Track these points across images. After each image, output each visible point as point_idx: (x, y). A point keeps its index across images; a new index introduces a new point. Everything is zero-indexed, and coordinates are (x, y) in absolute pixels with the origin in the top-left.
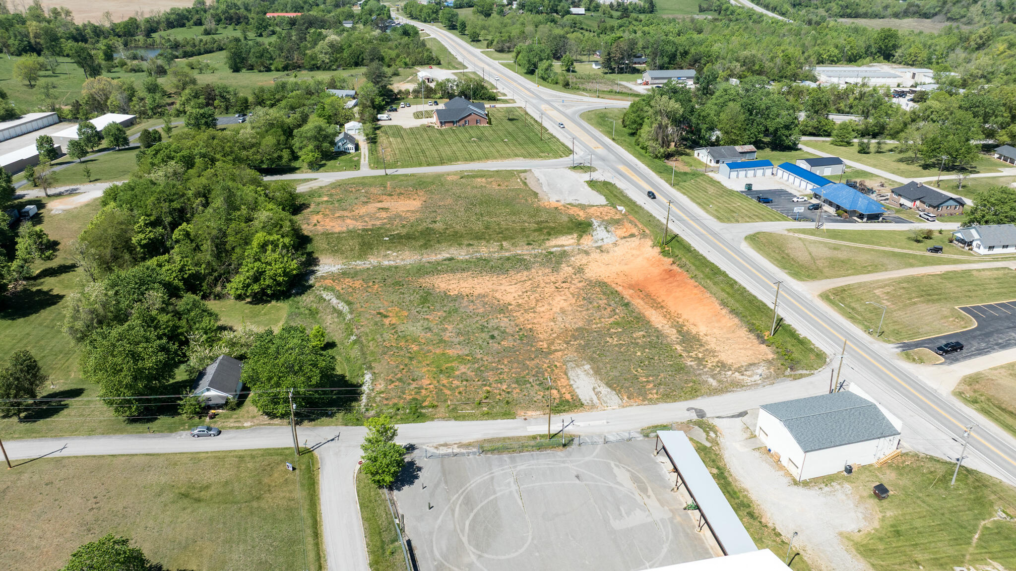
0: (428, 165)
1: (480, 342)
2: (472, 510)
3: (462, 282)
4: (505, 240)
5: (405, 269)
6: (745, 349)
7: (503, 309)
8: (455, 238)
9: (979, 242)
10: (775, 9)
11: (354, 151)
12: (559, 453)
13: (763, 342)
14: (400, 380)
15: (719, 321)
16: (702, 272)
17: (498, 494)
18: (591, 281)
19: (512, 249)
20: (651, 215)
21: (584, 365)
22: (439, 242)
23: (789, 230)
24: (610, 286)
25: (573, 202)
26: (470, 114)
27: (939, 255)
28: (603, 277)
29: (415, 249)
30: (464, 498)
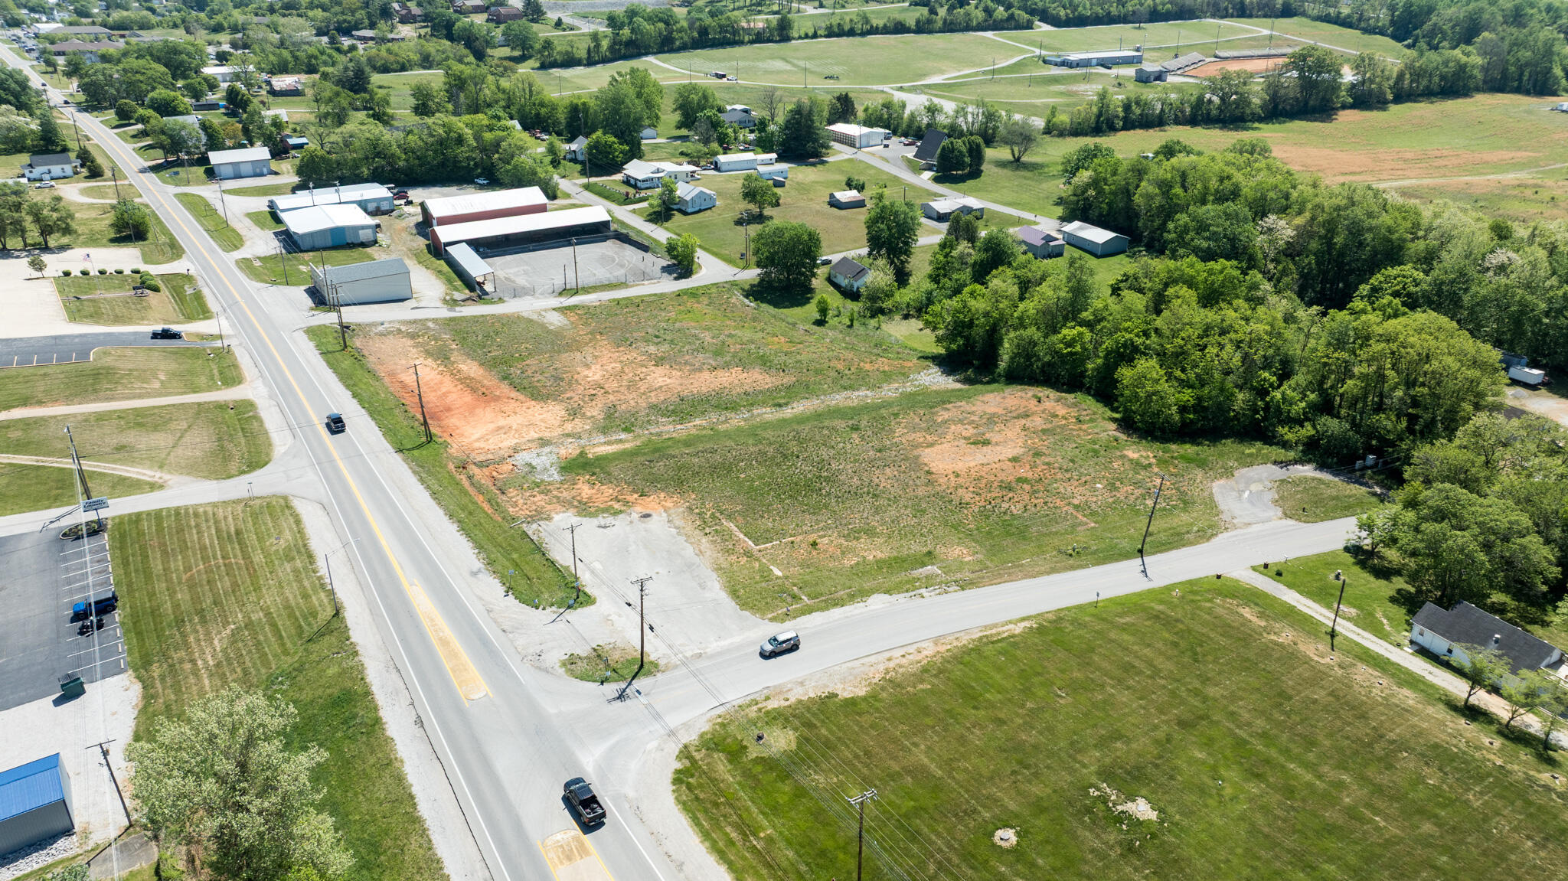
24: (526, 396)
25: (610, 520)
28: (538, 407)
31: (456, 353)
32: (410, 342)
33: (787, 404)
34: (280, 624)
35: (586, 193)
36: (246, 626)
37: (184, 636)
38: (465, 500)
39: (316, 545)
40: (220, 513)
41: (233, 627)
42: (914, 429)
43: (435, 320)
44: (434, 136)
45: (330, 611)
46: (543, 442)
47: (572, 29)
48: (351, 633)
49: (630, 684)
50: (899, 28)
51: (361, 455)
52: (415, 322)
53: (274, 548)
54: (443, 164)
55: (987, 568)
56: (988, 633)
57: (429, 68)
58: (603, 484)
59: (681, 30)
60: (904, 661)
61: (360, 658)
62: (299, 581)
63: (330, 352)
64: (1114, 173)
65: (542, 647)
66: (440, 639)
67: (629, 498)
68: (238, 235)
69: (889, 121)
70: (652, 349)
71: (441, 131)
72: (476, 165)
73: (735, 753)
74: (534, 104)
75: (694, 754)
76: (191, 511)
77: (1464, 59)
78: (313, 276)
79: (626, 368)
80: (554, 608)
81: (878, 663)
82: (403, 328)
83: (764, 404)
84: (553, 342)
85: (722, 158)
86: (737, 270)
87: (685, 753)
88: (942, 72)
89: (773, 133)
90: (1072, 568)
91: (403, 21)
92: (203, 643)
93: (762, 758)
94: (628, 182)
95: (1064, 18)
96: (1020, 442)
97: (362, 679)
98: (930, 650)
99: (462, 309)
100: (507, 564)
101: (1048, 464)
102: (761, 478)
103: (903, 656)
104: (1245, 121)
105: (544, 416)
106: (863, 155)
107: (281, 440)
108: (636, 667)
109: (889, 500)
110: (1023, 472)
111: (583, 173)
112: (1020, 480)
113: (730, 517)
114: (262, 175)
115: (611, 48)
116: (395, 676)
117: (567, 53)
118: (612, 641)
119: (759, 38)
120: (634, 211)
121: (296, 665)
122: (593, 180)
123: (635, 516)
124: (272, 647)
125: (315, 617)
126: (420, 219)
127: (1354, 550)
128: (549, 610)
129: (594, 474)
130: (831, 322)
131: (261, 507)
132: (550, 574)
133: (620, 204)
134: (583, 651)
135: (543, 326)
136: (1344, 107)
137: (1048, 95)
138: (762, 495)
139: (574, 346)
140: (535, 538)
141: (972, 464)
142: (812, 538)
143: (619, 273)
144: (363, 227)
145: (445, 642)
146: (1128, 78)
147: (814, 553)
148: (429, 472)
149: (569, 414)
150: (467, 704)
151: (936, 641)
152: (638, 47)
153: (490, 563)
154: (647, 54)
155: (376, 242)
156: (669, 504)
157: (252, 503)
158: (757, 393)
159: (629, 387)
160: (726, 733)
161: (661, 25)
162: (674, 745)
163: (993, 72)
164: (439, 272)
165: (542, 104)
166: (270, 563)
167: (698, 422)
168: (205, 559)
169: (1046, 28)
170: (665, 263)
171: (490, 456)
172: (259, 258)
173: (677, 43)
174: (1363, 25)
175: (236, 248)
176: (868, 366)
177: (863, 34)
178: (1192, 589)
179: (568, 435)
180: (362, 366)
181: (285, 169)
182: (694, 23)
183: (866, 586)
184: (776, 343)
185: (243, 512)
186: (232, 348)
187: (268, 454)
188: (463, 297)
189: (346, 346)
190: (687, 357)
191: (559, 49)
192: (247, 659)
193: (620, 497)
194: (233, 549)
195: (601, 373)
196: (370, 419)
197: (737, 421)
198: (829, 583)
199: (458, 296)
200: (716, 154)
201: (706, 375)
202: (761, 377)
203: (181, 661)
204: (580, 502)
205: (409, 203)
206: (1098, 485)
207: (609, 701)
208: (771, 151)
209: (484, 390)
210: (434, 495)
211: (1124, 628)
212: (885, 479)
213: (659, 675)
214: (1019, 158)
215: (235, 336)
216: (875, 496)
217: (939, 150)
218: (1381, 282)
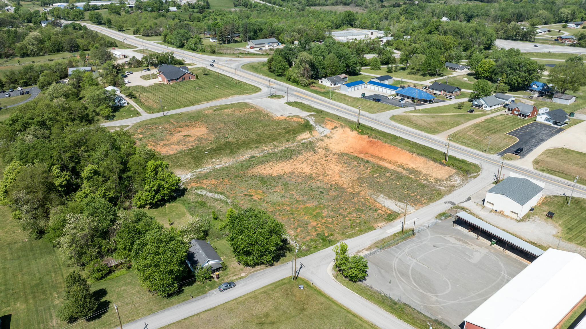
0: (185, 106)
1: (318, 196)
2: (409, 277)
3: (273, 168)
4: (274, 141)
5: (233, 168)
6: (440, 170)
7: (310, 177)
8: (246, 145)
9: (486, 105)
10: (275, 3)
11: (127, 104)
12: (414, 239)
13: (445, 165)
14: (299, 226)
15: (416, 160)
16: (388, 139)
17: (412, 265)
18: (338, 154)
19: (281, 145)
20: (337, 116)
21: (379, 195)
22: (238, 149)
23: (405, 112)
24: (350, 154)
25: (290, 115)
26: (185, 74)
27: (473, 113)
29: (228, 156)
30: (399, 273)
123: (285, 116)
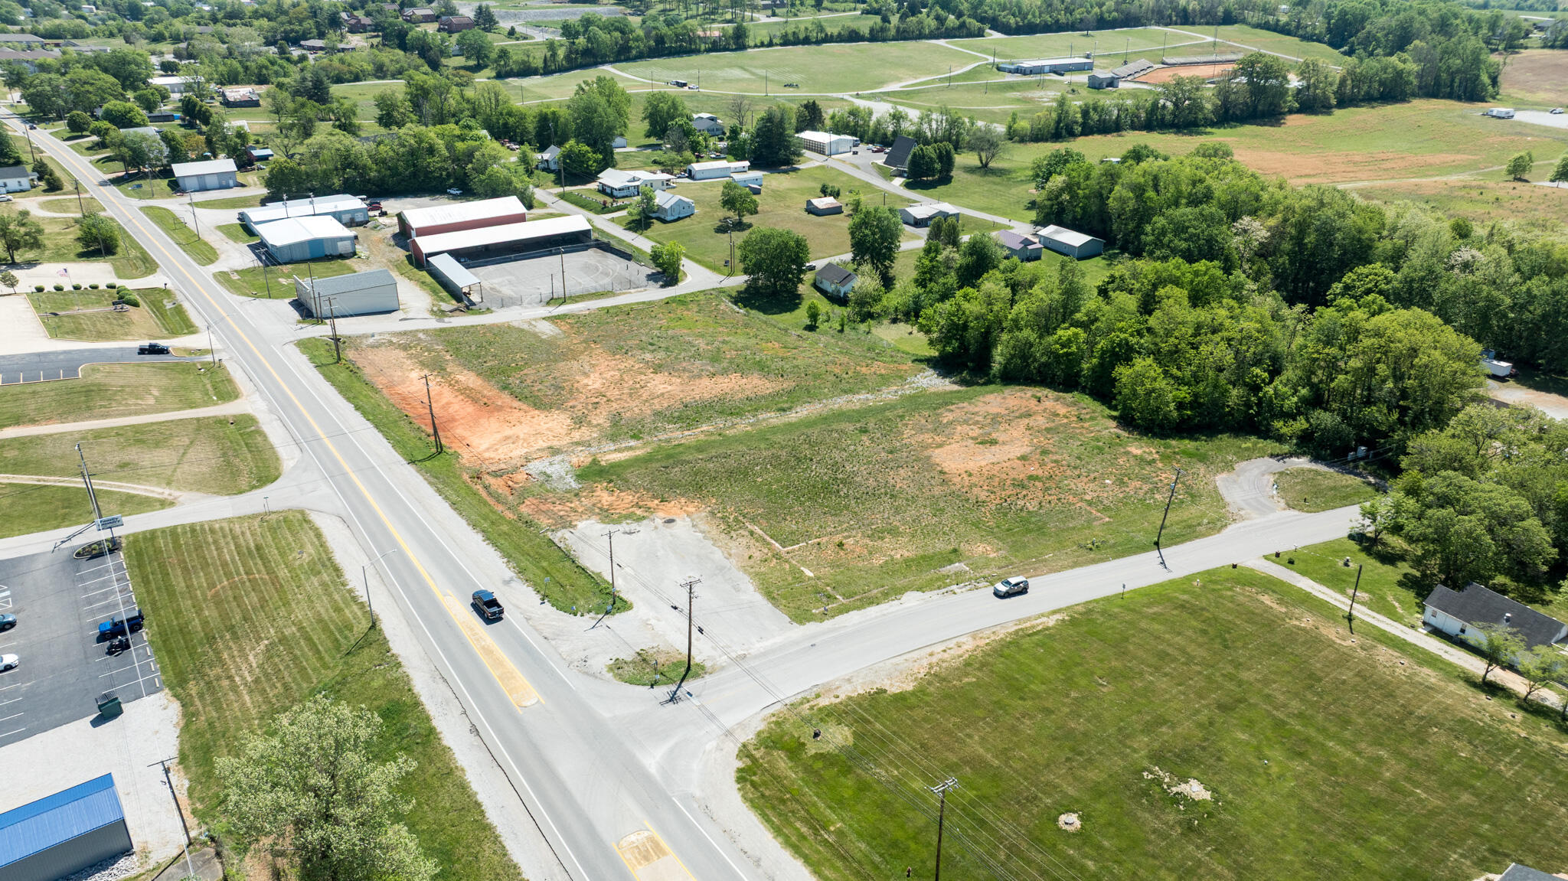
18: (559, 409)
24: (529, 405)
25: (634, 526)
28: (543, 416)
31: (451, 364)
32: (403, 354)
33: (790, 408)
34: (315, 638)
35: (562, 202)
36: (280, 641)
37: (217, 653)
38: (485, 510)
39: (339, 558)
40: (237, 529)
41: (266, 642)
42: (922, 430)
43: (425, 331)
44: (405, 146)
45: (365, 625)
46: (554, 451)
47: (525, 38)
48: (391, 645)
49: (679, 686)
50: (853, 37)
51: (374, 467)
52: (405, 333)
53: (297, 563)
54: (414, 175)
55: (1012, 564)
56: (1023, 626)
57: (383, 78)
58: (621, 491)
59: (637, 39)
60: (946, 656)
61: (405, 669)
62: (330, 595)
63: (326, 365)
64: (1087, 178)
65: (586, 653)
66: (483, 648)
67: (650, 504)
68: (212, 248)
69: (855, 128)
70: (648, 356)
71: (412, 142)
72: (449, 175)
73: (795, 750)
74: (501, 114)
75: (754, 752)
76: (206, 527)
77: (1401, 66)
78: (298, 288)
79: (624, 376)
80: (592, 614)
81: (921, 659)
82: (395, 340)
83: (767, 409)
84: (548, 352)
85: (696, 167)
86: (722, 277)
87: (744, 752)
88: (899, 79)
89: (745, 141)
90: (1094, 561)
91: (353, 31)
92: (238, 659)
93: (822, 754)
94: (603, 190)
95: (1014, 26)
96: (1026, 441)
97: (409, 690)
98: (969, 645)
99: (452, 319)
100: (538, 572)
101: (1056, 461)
102: (779, 481)
103: (944, 651)
104: (1198, 126)
105: (550, 424)
106: (834, 162)
107: (288, 455)
108: (683, 670)
109: (907, 500)
110: (1033, 469)
111: (558, 182)
112: (1031, 478)
113: (753, 520)
114: (228, 187)
115: (567, 57)
116: (442, 686)
117: (524, 62)
118: (655, 645)
119: (715, 47)
120: (612, 220)
121: (339, 679)
122: (568, 189)
123: (659, 522)
124: (310, 662)
125: (351, 630)
126: (397, 230)
127: (1358, 538)
128: (587, 616)
129: (611, 481)
130: (821, 327)
131: (278, 521)
132: (582, 581)
133: (598, 213)
134: (628, 655)
135: (535, 335)
136: (1291, 112)
137: (1005, 101)
138: (781, 498)
139: (569, 355)
140: (561, 545)
141: (983, 463)
142: (838, 538)
143: (605, 282)
144: (342, 239)
145: (488, 651)
146: (1081, 85)
147: (842, 553)
148: (444, 483)
149: (575, 423)
150: (520, 711)
151: (974, 635)
152: (595, 56)
153: (521, 571)
154: (603, 63)
155: (354, 254)
156: (691, 509)
157: (268, 518)
158: (759, 398)
159: (630, 395)
160: (782, 731)
161: (617, 34)
162: (732, 745)
163: (950, 79)
164: (423, 283)
165: (510, 114)
166: (295, 577)
167: (705, 428)
168: (228, 575)
169: (997, 35)
170: (650, 271)
171: (503, 466)
172: (236, 271)
173: (634, 52)
174: (1301, 32)
175: (212, 261)
176: (864, 370)
177: (818, 42)
178: (1211, 577)
179: (578, 444)
180: (359, 378)
181: (251, 181)
182: (650, 32)
183: (899, 583)
184: (771, 349)
185: (260, 527)
186: (224, 363)
187: (277, 469)
188: (451, 308)
189: (339, 359)
190: (684, 364)
191: (515, 58)
192: (286, 674)
193: (641, 504)
194: (256, 564)
195: (600, 381)
196: (376, 431)
197: (743, 426)
198: (861, 582)
199: (445, 306)
200: (689, 162)
201: (706, 382)
202: (760, 383)
203: (218, 678)
204: (601, 509)
205: (384, 214)
206: (1107, 481)
207: (662, 704)
208: (743, 159)
209: (485, 400)
210: (453, 504)
211: (1154, 618)
212: (900, 479)
213: (707, 676)
214: (987, 164)
215: (224, 350)
216: (892, 496)
217: (910, 157)
218: (1354, 280)
